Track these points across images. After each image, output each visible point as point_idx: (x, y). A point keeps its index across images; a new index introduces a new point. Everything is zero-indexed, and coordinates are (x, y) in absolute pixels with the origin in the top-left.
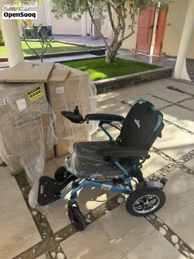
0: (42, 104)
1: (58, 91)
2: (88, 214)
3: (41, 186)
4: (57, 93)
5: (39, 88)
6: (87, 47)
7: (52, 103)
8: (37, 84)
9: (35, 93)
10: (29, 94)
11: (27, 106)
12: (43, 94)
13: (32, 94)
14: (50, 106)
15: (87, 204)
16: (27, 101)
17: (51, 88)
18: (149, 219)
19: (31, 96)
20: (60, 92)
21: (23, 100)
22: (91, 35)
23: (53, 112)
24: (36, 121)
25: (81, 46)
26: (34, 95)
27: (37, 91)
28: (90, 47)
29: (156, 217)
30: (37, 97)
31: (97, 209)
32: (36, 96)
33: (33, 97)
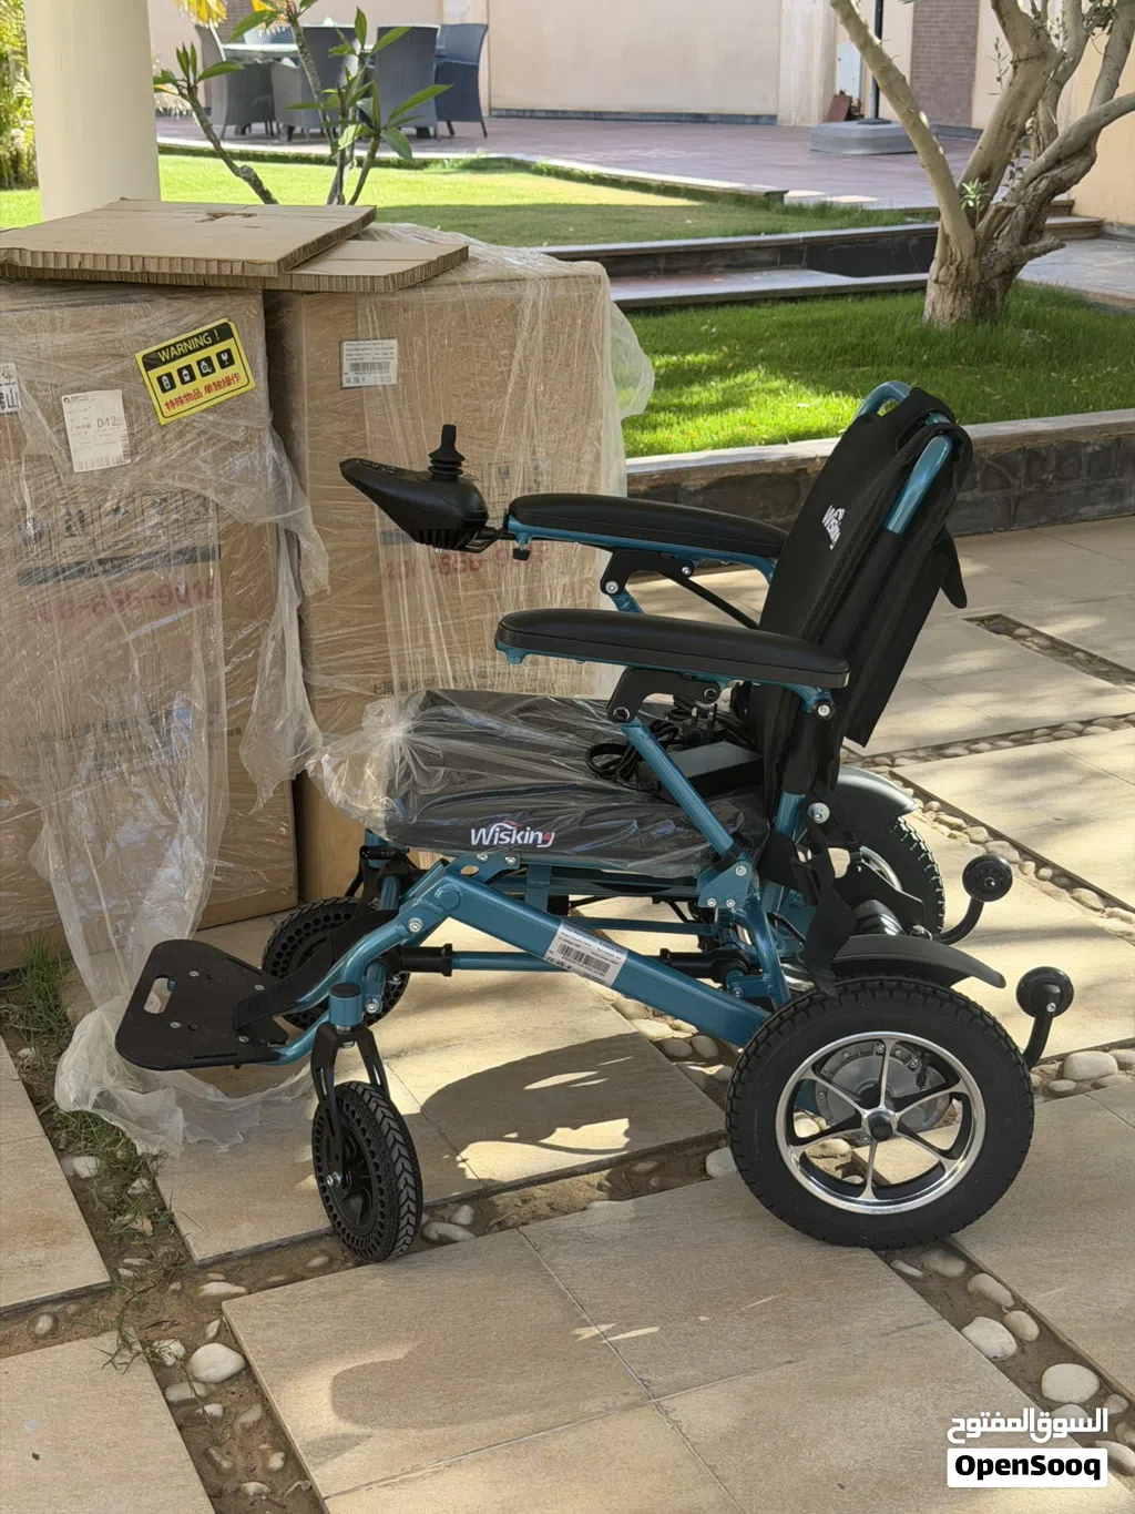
0: (232, 446)
1: (355, 367)
2: (461, 1201)
3: (160, 983)
4: (349, 379)
5: (224, 332)
6: (799, 211)
7: (305, 448)
8: (211, 304)
9: (191, 360)
10: (151, 362)
11: (132, 453)
12: (246, 376)
13: (172, 368)
14: (286, 469)
15: (464, 1154)
16: (136, 409)
17: (307, 336)
18: (916, 1272)
19: (166, 384)
20: (371, 379)
21: (110, 403)
22: (868, 112)
23: (306, 510)
24: (180, 577)
25: (739, 199)
26: (188, 374)
27: (211, 352)
28: (823, 211)
29: (974, 1268)
30: (197, 399)
31: (537, 1191)
32: (200, 382)
33: (180, 390)
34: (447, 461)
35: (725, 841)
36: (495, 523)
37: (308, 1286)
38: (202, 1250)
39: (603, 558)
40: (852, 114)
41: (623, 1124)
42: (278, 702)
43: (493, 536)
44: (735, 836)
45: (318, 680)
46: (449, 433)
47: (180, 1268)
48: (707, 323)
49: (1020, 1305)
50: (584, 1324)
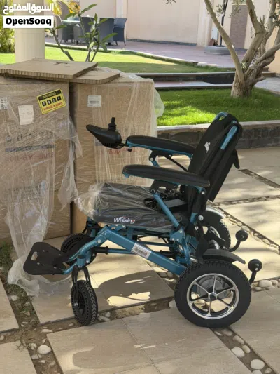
0: (60, 120)
1: (91, 102)
2: (107, 311)
3: (35, 253)
4: (89, 105)
5: (59, 92)
6: (201, 67)
7: (77, 121)
8: (56, 85)
9: (51, 98)
10: (41, 99)
11: (35, 120)
12: (64, 103)
13: (46, 100)
14: (73, 127)
16: (36, 110)
17: (79, 94)
18: (219, 334)
19: (44, 104)
20: (94, 105)
21: (30, 108)
23: (77, 136)
24: (45, 152)
25: (187, 64)
26: (49, 102)
27: (56, 97)
28: (207, 68)
29: (235, 334)
30: (53, 107)
31: (127, 309)
32: (53, 104)
33: (48, 106)
34: (112, 126)
35: (177, 224)
36: (124, 142)
37: (69, 331)
38: (42, 320)
39: (150, 152)
40: (215, 44)
41: (148, 293)
42: (68, 184)
43: (123, 145)
44: (180, 223)
45: (78, 179)
46: (113, 119)
47: (37, 325)
48: (177, 94)
49: (246, 344)
50: (137, 344)
